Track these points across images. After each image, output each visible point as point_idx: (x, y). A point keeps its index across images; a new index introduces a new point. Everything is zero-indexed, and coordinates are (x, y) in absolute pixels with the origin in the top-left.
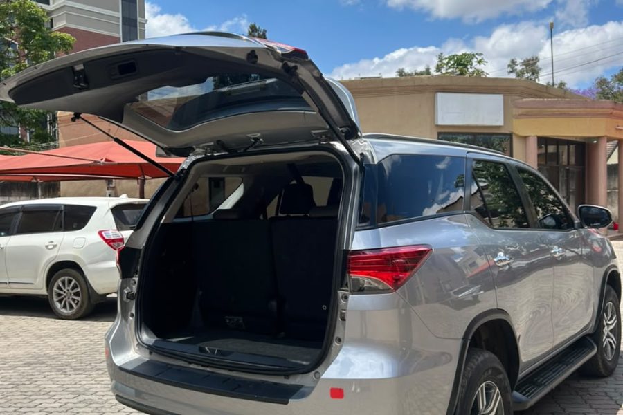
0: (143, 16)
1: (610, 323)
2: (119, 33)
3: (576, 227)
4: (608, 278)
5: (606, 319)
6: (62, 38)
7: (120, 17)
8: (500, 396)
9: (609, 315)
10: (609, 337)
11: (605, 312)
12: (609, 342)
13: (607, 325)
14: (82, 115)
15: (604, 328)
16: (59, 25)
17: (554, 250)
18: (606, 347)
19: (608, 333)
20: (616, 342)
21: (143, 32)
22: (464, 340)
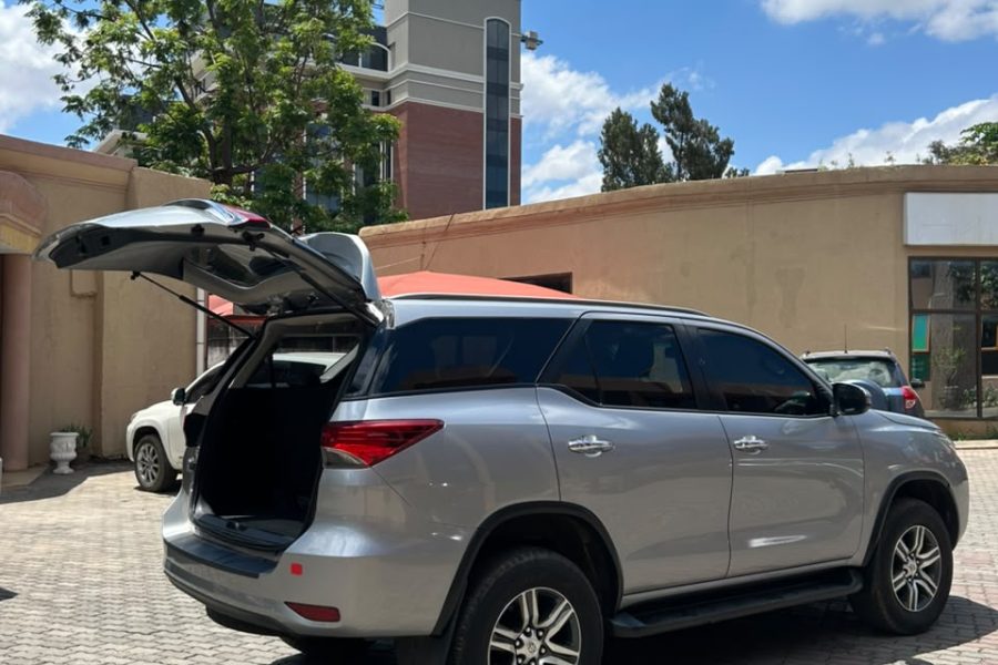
0: (517, 78)
1: (923, 556)
2: (482, 107)
3: (831, 412)
4: (900, 489)
5: (907, 549)
6: (384, 123)
7: (485, 82)
8: (572, 610)
9: (918, 545)
10: (920, 577)
11: (904, 539)
12: (917, 584)
13: (917, 559)
14: (143, 273)
15: (906, 563)
16: (398, 99)
17: (744, 440)
18: (904, 592)
19: (918, 572)
20: (936, 588)
21: (517, 103)
22: (481, 530)
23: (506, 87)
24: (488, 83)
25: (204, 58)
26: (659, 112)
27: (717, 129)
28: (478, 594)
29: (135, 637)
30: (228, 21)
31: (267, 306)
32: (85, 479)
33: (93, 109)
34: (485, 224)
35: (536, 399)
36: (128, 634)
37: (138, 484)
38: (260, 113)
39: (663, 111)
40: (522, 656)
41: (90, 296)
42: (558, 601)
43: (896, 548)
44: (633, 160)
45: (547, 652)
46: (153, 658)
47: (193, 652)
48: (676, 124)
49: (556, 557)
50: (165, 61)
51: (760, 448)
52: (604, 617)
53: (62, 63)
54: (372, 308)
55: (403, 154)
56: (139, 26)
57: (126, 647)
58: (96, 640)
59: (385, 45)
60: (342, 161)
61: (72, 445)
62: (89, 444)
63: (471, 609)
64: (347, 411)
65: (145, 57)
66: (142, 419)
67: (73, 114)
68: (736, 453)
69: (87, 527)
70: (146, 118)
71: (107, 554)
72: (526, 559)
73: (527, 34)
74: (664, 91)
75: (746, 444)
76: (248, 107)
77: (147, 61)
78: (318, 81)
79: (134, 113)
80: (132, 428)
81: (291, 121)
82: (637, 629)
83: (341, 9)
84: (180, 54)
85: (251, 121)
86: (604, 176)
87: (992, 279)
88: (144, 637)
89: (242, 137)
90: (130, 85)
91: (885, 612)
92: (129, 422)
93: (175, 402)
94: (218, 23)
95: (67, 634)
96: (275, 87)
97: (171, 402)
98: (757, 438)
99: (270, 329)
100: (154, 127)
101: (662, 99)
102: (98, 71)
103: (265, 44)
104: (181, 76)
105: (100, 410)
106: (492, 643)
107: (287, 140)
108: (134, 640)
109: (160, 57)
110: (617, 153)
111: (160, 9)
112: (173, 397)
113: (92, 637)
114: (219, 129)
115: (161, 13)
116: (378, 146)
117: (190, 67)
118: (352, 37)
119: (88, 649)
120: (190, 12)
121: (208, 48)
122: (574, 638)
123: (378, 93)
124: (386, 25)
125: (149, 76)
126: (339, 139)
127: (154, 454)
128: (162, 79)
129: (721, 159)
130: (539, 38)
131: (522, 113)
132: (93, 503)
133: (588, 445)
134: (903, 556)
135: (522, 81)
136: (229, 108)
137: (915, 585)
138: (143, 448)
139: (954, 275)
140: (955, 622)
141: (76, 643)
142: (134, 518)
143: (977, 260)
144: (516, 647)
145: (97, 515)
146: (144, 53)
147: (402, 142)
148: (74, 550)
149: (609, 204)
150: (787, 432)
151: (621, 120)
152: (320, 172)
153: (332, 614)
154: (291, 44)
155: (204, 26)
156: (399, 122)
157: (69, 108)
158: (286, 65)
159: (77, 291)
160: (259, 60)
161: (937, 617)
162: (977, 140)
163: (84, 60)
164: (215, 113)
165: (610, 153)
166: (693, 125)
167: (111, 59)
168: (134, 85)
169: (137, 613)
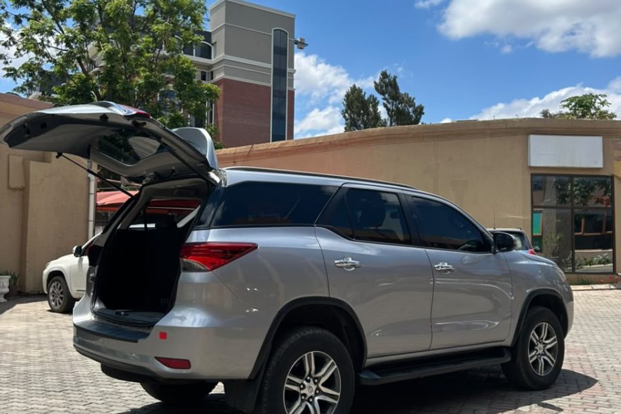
0: (292, 66)
1: (547, 342)
2: (270, 83)
3: (492, 250)
4: (532, 301)
5: (537, 337)
6: (209, 89)
7: (272, 68)
8: (336, 366)
9: (544, 335)
10: (545, 355)
11: (536, 331)
12: (544, 359)
13: (544, 343)
14: (63, 154)
15: (537, 346)
16: (218, 77)
17: (440, 265)
18: (536, 363)
19: (544, 351)
20: (555, 361)
21: (292, 81)
22: (280, 313)
23: (285, 71)
24: (274, 68)
25: (96, 46)
26: (379, 87)
27: (414, 99)
28: (278, 354)
29: (50, 393)
30: (112, 24)
31: (143, 177)
32: (14, 305)
33: (23, 76)
34: (273, 150)
35: (315, 234)
36: (46, 392)
37: (50, 308)
38: (131, 81)
39: (382, 87)
40: (305, 395)
41: (20, 189)
42: (327, 360)
43: (531, 336)
44: (363, 116)
45: (320, 392)
46: (64, 405)
47: (89, 402)
48: (389, 95)
49: (326, 332)
50: (71, 47)
51: (450, 270)
52: (355, 372)
53: (4, 47)
54: (212, 175)
55: (220, 111)
56: (55, 25)
57: (45, 399)
58: (25, 395)
59: (210, 43)
60: (182, 112)
61: (6, 284)
62: (17, 284)
63: (274, 363)
64: (196, 237)
65: (58, 45)
66: (54, 266)
67: (10, 79)
68: (435, 273)
69: (15, 332)
70: (58, 82)
71: (31, 347)
72: (308, 333)
73: (299, 39)
74: (382, 75)
75: (442, 267)
76: (123, 77)
77: (59, 47)
78: (168, 62)
79: (50, 79)
80: (46, 272)
81: (151, 86)
82: (376, 379)
83: (184, 18)
84: (80, 43)
85: (125, 85)
86: (345, 126)
87: (580, 190)
88: (56, 393)
89: (119, 96)
90: (47, 62)
91: (524, 375)
92: (45, 268)
93: (75, 255)
94: (105, 24)
95: (5, 392)
96: (141, 65)
97: (73, 255)
98: (448, 264)
99: (145, 192)
100: (63, 88)
101: (381, 80)
102: (28, 52)
103: (135, 38)
104: (81, 57)
105: (25, 262)
106: (286, 385)
107: (148, 98)
108: (50, 395)
109: (68, 45)
110: (352, 112)
111: (68, 15)
112: (74, 252)
113: (22, 394)
114: (105, 91)
115: (69, 17)
116: (205, 103)
117: (87, 51)
118: (190, 35)
119: (19, 401)
120: (88, 17)
121: (99, 40)
122: (336, 385)
123: (205, 72)
124: (211, 31)
125: (60, 56)
126: (181, 99)
127: (60, 289)
128: (69, 59)
129: (416, 117)
130: (306, 42)
131: (294, 88)
132: (20, 319)
133: (346, 263)
134: (535, 341)
135: (295, 68)
136: (111, 77)
137: (542, 360)
138: (53, 285)
139: (557, 187)
140: (566, 383)
141: (12, 397)
142: (48, 327)
143: (572, 176)
144: (301, 389)
145: (22, 326)
146: (57, 42)
147: (220, 102)
148: (8, 345)
149: (350, 139)
150: (465, 262)
151: (356, 92)
152: (168, 119)
153: (185, 364)
154: (151, 39)
155: (96, 26)
156: (219, 90)
157: (8, 75)
158: (148, 52)
159: (13, 185)
160: (131, 48)
161: (554, 380)
162: (570, 106)
163: (18, 45)
164: (102, 81)
165: (349, 112)
166: (400, 96)
167: (36, 45)
168: (51, 61)
169: (51, 380)
